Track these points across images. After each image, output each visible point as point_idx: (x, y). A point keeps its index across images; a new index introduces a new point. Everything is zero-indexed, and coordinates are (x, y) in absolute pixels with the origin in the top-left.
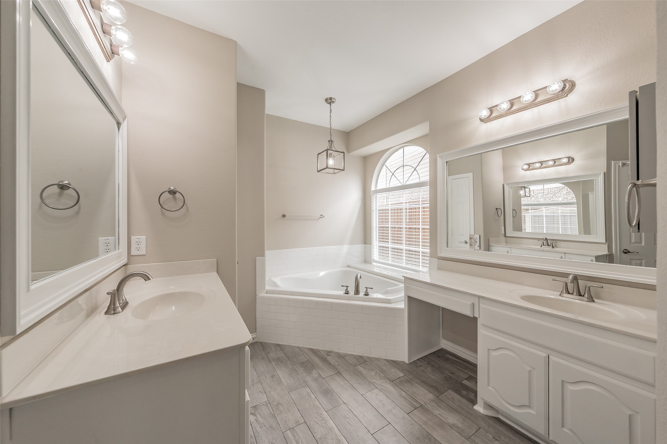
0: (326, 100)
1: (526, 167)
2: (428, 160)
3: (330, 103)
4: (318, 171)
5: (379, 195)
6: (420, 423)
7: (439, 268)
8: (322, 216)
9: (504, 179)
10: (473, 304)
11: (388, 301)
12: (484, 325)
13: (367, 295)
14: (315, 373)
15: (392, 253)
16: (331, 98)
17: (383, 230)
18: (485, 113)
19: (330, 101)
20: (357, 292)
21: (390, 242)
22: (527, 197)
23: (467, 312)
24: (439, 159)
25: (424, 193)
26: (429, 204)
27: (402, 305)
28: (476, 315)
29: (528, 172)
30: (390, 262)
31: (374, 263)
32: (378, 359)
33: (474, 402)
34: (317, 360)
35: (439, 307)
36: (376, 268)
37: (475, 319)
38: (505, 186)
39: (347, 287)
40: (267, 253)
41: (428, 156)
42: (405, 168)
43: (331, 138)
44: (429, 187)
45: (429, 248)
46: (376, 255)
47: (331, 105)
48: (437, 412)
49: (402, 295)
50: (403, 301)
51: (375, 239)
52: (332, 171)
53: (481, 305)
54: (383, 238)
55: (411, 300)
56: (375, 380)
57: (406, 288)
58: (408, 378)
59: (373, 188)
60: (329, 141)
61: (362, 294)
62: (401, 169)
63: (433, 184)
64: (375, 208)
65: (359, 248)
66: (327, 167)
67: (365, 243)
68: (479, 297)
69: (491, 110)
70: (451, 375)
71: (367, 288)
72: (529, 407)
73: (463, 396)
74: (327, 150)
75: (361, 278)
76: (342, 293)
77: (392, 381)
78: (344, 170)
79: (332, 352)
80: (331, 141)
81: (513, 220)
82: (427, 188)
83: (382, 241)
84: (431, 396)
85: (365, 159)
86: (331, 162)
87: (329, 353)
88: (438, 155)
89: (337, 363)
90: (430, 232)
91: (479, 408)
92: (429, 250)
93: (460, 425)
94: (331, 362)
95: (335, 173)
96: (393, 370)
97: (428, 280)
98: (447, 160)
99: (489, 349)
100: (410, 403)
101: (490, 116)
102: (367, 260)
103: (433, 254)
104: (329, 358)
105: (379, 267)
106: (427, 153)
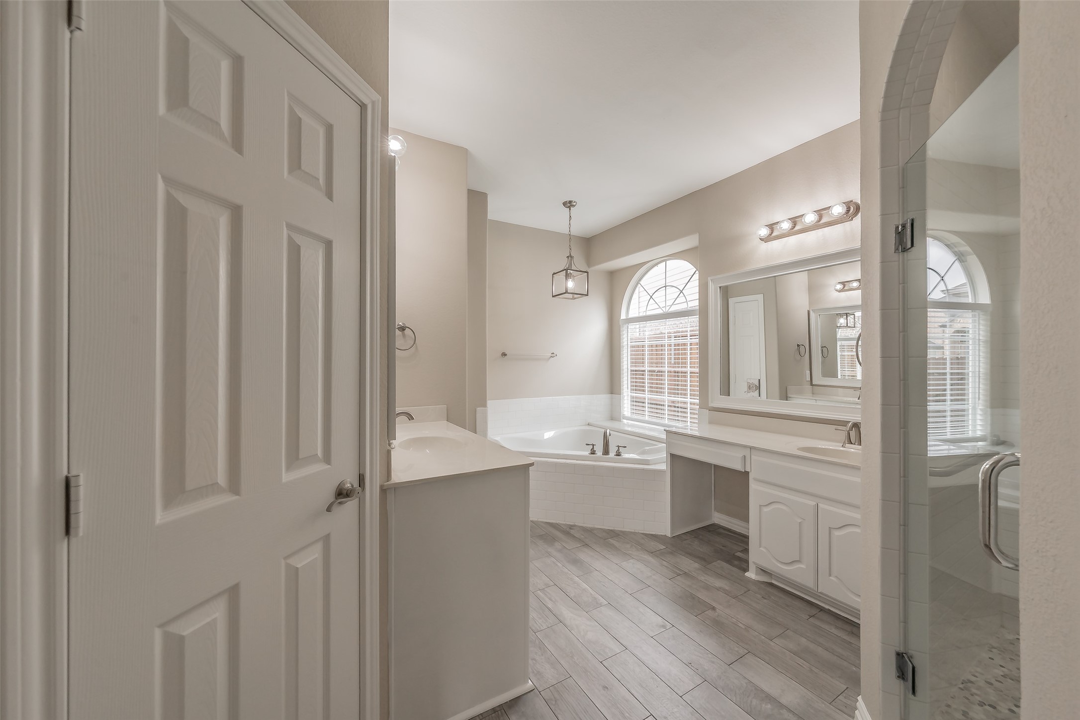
0: (565, 204)
1: (839, 287)
2: (697, 283)
3: (569, 207)
4: (553, 296)
5: (631, 326)
6: (683, 586)
7: (711, 422)
8: (553, 355)
9: (810, 303)
10: (745, 456)
11: (646, 462)
12: (755, 479)
13: (618, 454)
14: (558, 545)
15: (649, 406)
16: (570, 202)
17: (637, 374)
18: (764, 232)
19: (569, 205)
20: (606, 452)
21: (647, 391)
22: (850, 327)
23: (738, 466)
24: (710, 283)
25: (692, 324)
26: (698, 340)
27: (663, 467)
28: (748, 469)
29: (843, 294)
30: (647, 418)
31: (625, 421)
32: (634, 533)
33: (746, 570)
34: (558, 534)
35: (709, 465)
36: (627, 425)
37: (747, 474)
38: (812, 314)
39: (593, 445)
40: (490, 403)
41: (696, 276)
42: (669, 290)
43: (570, 253)
44: (698, 316)
45: (698, 398)
46: (627, 408)
47: (570, 209)
48: (702, 578)
49: (664, 455)
50: (664, 462)
51: (625, 386)
52: (571, 296)
53: (752, 456)
54: (638, 387)
55: (674, 458)
56: (630, 552)
57: (669, 444)
58: (670, 551)
59: (623, 316)
60: (568, 257)
61: (612, 454)
62: (662, 291)
63: (703, 311)
64: (625, 343)
65: (602, 400)
66: (566, 292)
67: (612, 394)
68: (751, 448)
69: (771, 227)
70: (723, 548)
71: (618, 447)
72: (799, 561)
73: (734, 566)
74: (566, 270)
75: (610, 435)
76: (587, 453)
77: (652, 553)
78: (587, 295)
79: (575, 526)
80: (570, 257)
81: (823, 363)
82: (695, 320)
83: (636, 390)
84: (697, 565)
85: (612, 275)
86: (570, 284)
87: (571, 527)
88: (709, 279)
89: (582, 536)
90: (700, 377)
91: (751, 574)
92: (698, 401)
93: (727, 588)
94: (575, 535)
95: (575, 298)
96: (652, 543)
97: (697, 433)
98: (720, 285)
99: (760, 506)
100: (673, 571)
101: (771, 235)
102: (614, 415)
103: (704, 405)
104: (572, 532)
105: (632, 426)
106: (697, 272)
